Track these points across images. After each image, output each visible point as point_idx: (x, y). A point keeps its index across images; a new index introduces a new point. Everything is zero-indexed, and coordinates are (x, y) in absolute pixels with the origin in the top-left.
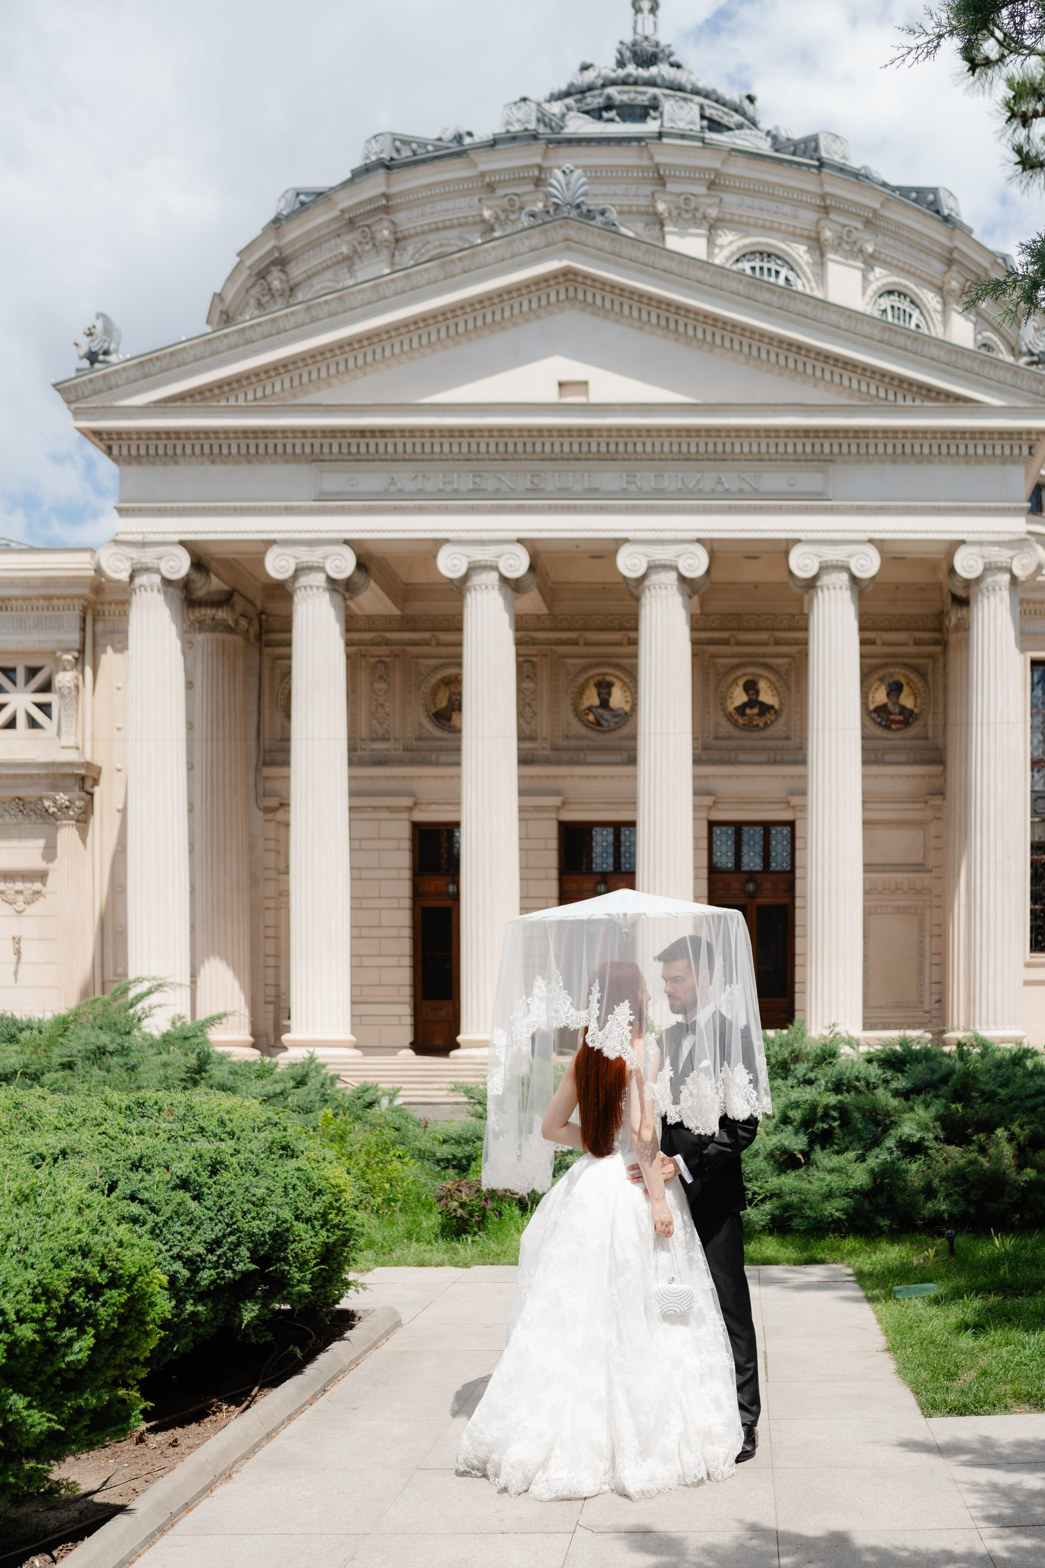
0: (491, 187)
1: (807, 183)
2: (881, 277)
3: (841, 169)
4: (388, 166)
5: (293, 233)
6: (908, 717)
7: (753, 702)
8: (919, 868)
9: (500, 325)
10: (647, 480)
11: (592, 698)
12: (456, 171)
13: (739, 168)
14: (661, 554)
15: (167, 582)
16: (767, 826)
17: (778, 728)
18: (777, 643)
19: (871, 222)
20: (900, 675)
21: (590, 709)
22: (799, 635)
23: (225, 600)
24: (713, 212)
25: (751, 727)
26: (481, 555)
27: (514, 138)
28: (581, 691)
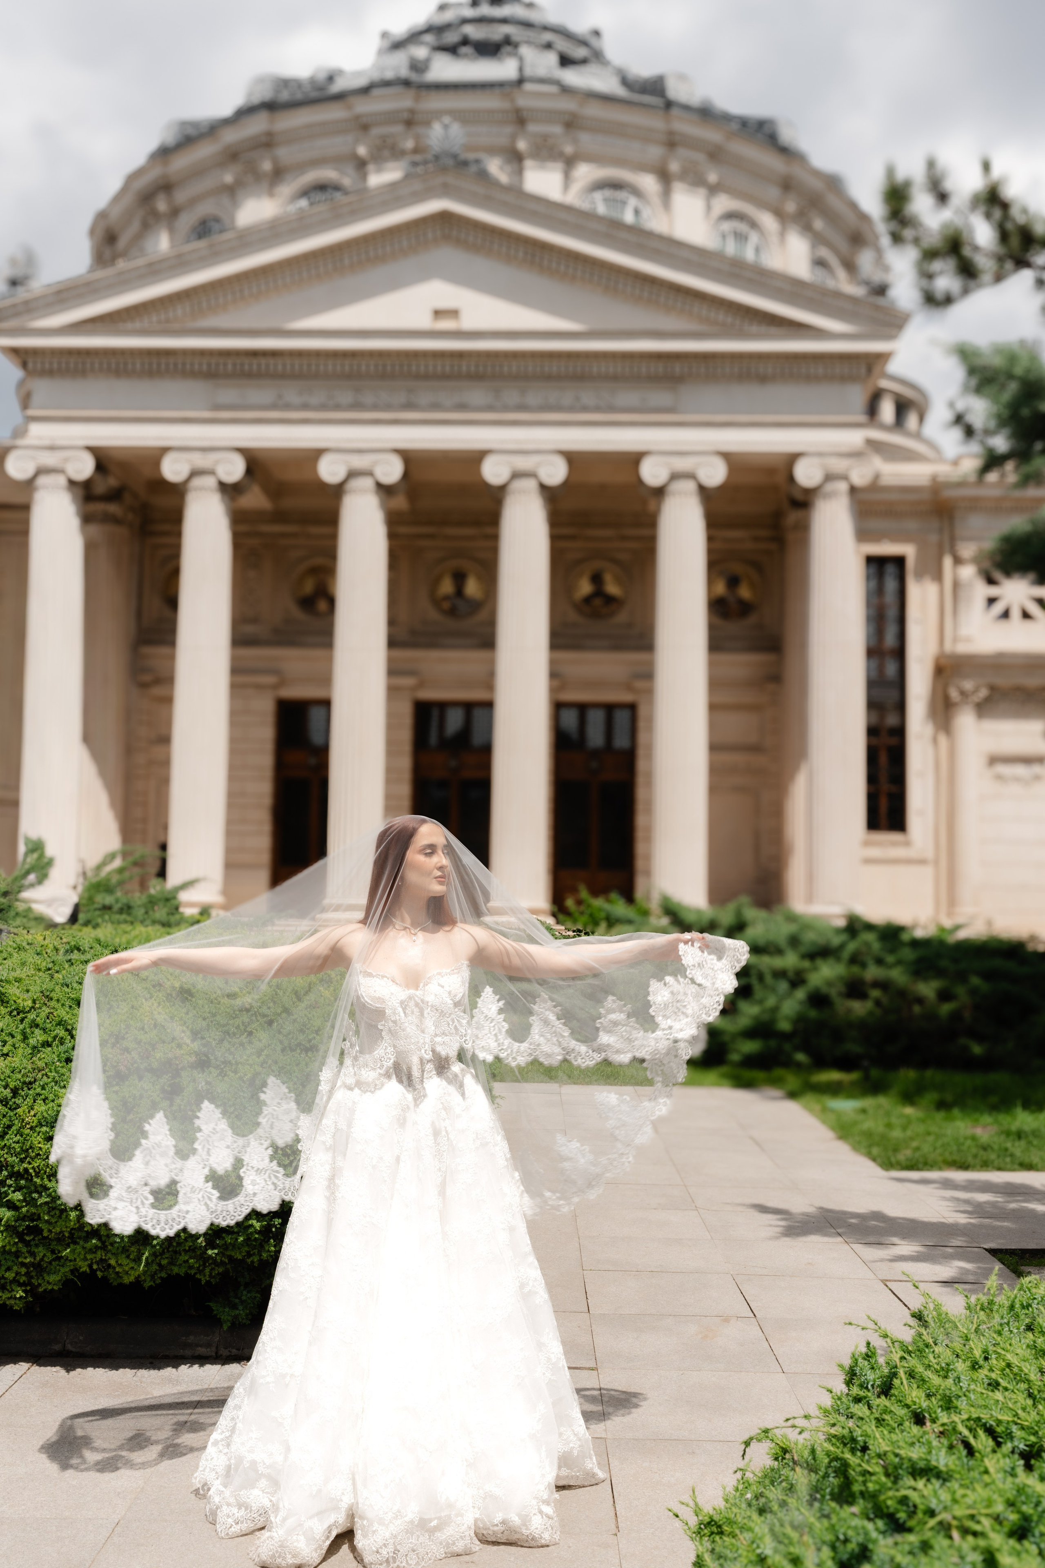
0: (365, 128)
1: (655, 122)
2: (723, 203)
3: (686, 108)
4: (270, 106)
5: (180, 163)
6: (745, 609)
7: (599, 592)
8: (755, 749)
9: (381, 259)
10: (511, 396)
11: (447, 587)
12: (333, 113)
13: (594, 110)
14: (523, 463)
15: (72, 483)
16: (610, 708)
17: (622, 617)
18: (624, 538)
19: (715, 155)
20: (738, 568)
21: (446, 598)
22: (645, 532)
23: (115, 495)
24: (569, 149)
25: (596, 615)
26: (359, 462)
27: (386, 83)
28: (436, 582)
